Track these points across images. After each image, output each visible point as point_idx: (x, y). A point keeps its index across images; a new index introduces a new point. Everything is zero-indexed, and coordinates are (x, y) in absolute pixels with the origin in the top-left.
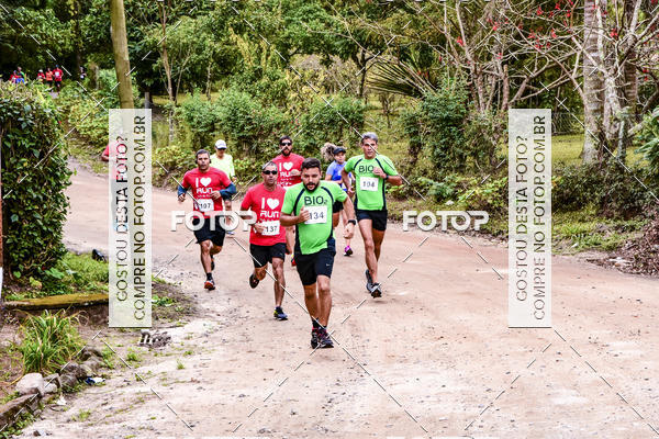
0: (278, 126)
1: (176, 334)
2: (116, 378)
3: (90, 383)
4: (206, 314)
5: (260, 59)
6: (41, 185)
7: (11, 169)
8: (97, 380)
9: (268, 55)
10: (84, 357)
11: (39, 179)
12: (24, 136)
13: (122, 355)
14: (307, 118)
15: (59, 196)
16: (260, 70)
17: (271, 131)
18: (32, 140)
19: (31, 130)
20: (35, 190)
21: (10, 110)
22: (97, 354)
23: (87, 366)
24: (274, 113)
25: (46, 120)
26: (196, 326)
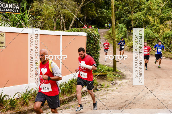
0: (156, 38)
1: (119, 82)
2: (103, 90)
3: (98, 90)
4: (127, 79)
5: (154, 22)
6: (94, 50)
7: (88, 47)
8: (99, 90)
9: (157, 21)
10: (98, 85)
11: (94, 49)
12: (91, 40)
13: (106, 86)
14: (163, 36)
15: (98, 52)
16: (154, 24)
17: (155, 39)
18: (93, 41)
19: (93, 38)
20: (93, 51)
21: (89, 34)
22: (101, 85)
23: (98, 87)
24: (156, 35)
25: (96, 36)
26: (124, 81)
